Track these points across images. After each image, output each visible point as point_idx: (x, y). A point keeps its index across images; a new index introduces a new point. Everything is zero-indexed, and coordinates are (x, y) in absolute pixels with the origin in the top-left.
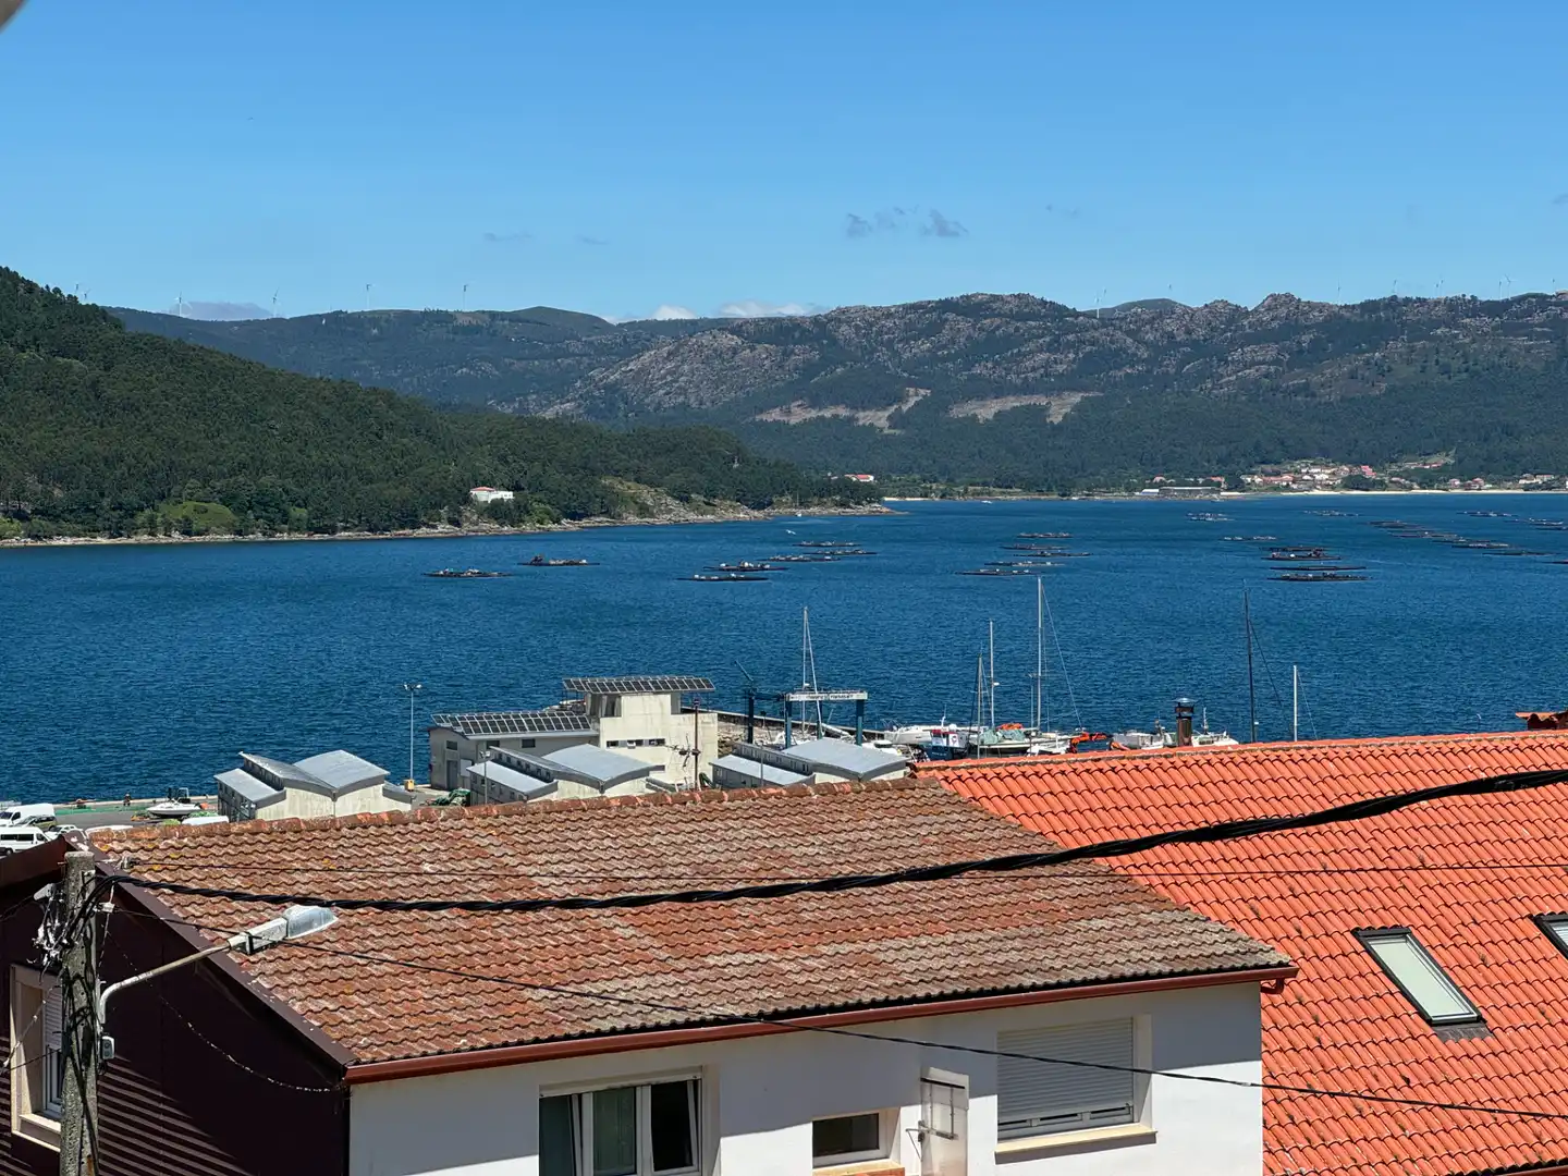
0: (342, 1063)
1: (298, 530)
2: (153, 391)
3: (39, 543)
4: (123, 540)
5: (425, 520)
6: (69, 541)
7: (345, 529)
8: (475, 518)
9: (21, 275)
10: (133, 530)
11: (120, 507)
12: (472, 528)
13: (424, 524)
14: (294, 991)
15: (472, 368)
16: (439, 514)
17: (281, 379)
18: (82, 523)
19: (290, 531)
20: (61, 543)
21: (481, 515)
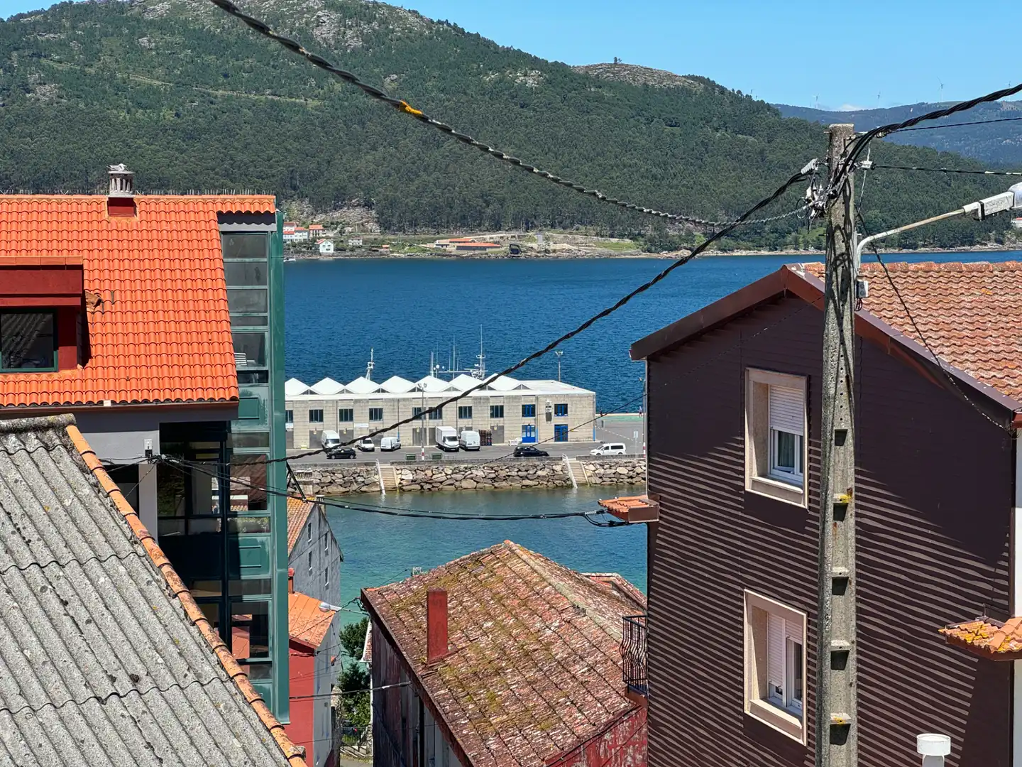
0: (1012, 409)
1: (892, 246)
2: (798, 156)
3: (725, 254)
4: (777, 253)
5: (978, 239)
6: (744, 253)
7: (924, 246)
8: (1014, 238)
9: (717, 83)
10: (784, 246)
11: (776, 231)
12: (1011, 245)
13: (978, 243)
14: (968, 364)
15: (1014, 140)
16: (989, 236)
17: (883, 147)
18: (752, 241)
19: (886, 247)
20: (739, 254)
21: (1018, 236)
